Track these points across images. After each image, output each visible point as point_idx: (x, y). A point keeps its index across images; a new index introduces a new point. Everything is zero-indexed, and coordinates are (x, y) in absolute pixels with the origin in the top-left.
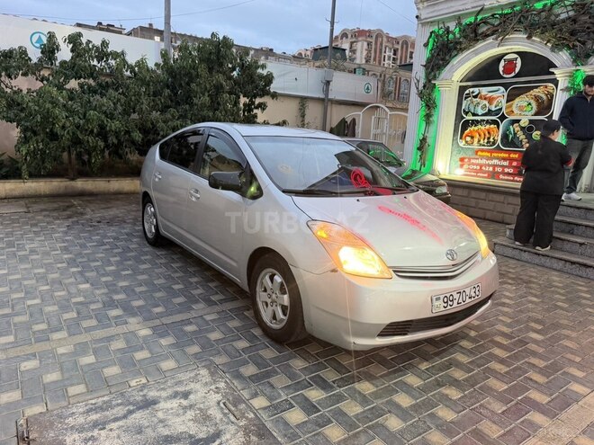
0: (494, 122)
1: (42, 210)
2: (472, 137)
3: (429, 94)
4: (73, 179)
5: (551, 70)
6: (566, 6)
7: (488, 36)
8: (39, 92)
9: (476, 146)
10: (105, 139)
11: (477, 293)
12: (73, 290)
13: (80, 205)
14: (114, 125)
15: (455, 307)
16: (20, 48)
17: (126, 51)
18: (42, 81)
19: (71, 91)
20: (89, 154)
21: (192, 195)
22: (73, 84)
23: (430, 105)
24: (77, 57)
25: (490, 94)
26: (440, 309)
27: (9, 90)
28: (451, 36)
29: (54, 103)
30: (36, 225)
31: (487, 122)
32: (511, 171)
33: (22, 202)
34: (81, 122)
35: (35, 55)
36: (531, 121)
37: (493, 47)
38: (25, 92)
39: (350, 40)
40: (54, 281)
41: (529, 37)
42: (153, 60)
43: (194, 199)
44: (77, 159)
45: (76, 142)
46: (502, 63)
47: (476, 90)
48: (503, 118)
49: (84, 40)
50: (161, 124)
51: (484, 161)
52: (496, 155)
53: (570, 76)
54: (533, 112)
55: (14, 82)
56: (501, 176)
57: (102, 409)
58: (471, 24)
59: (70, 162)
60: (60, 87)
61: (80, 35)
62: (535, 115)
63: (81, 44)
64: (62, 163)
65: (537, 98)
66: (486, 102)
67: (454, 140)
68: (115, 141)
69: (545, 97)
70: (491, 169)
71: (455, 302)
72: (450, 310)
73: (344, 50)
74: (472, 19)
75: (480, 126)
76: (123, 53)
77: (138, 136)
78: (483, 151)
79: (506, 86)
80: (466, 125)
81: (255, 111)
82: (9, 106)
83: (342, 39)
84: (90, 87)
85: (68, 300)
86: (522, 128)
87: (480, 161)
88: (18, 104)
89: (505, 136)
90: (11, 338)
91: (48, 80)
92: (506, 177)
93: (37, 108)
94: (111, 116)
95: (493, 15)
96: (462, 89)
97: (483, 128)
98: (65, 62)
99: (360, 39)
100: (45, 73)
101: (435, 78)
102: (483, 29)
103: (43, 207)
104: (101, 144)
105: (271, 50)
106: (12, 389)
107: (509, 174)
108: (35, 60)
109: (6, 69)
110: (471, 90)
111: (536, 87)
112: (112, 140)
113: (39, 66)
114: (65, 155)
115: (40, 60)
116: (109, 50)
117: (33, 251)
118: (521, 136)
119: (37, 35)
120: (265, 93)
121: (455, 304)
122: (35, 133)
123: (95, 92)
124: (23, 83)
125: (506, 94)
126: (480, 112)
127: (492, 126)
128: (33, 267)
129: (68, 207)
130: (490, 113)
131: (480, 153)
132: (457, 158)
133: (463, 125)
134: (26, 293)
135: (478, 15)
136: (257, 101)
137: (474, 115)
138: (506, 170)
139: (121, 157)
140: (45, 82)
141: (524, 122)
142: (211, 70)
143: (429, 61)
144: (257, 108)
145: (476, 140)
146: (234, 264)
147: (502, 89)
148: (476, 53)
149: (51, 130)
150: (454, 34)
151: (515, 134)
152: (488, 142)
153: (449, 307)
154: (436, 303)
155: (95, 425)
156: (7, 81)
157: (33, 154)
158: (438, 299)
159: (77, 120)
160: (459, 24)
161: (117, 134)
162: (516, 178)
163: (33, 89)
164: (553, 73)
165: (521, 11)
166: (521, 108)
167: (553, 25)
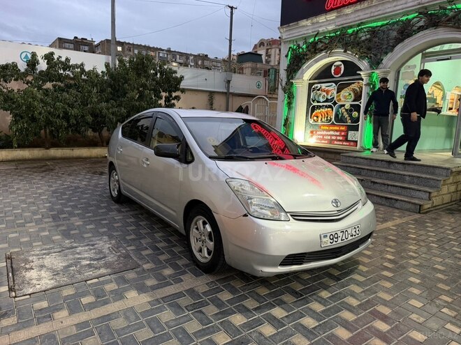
0: (330, 107)
1: (26, 168)
2: (317, 117)
3: (289, 89)
4: (47, 149)
5: (358, 72)
6: (365, 32)
7: (322, 50)
8: (25, 91)
9: (319, 123)
10: (68, 121)
11: (358, 232)
12: (41, 206)
13: (51, 165)
14: (74, 112)
15: (339, 243)
16: (13, 63)
17: (85, 63)
18: (27, 84)
19: (47, 90)
20: (58, 131)
21: (144, 163)
22: (49, 85)
23: (291, 97)
24: (51, 68)
25: (327, 88)
26: (327, 244)
27: (5, 90)
28: (301, 50)
29: (34, 98)
30: (22, 176)
31: (326, 107)
32: (341, 138)
33: (13, 164)
34: (52, 110)
35: (22, 67)
36: (351, 105)
37: (325, 58)
38: (16, 91)
39: (266, 47)
40: (30, 203)
41: (345, 51)
42: (101, 69)
43: (145, 166)
44: (50, 135)
45: (49, 123)
46: (333, 68)
47: (319, 85)
48: (335, 103)
49: (56, 57)
50: (105, 111)
51: (325, 133)
52: (331, 128)
53: (369, 76)
54: (352, 99)
55: (9, 85)
56: (335, 142)
57: (48, 249)
58: (312, 42)
59: (46, 137)
60: (40, 88)
61: (52, 54)
62: (354, 101)
63: (53, 59)
64: (40, 137)
65: (354, 90)
66: (325, 93)
67: (307, 119)
68: (75, 122)
69: (358, 90)
70: (329, 138)
71: (340, 239)
72: (335, 245)
73: (261, 55)
74: (312, 40)
75: (321, 110)
76: (82, 64)
77: (90, 119)
78: (324, 125)
79: (336, 82)
80: (314, 109)
81: (173, 101)
82: (5, 101)
83: (260, 46)
84: (59, 87)
85: (37, 211)
86: (347, 110)
87: (322, 133)
88: (11, 99)
89: (337, 116)
90: (4, 226)
91: (31, 83)
92: (338, 143)
93: (23, 101)
94: (71, 106)
95: (325, 37)
96: (310, 85)
97: (323, 110)
98: (43, 71)
99: (274, 46)
100: (30, 78)
101: (292, 78)
102: (320, 45)
103: (26, 166)
104: (65, 124)
105: (206, 56)
106: (4, 243)
107: (340, 140)
108: (22, 70)
109: (4, 77)
110: (316, 85)
111: (353, 83)
112: (73, 121)
113: (26, 74)
114: (42, 131)
115: (26, 70)
116: (70, 64)
117: (18, 189)
118: (346, 115)
119: (25, 53)
120: (177, 89)
121: (340, 241)
122: (22, 118)
123: (63, 90)
124: (14, 86)
125: (336, 88)
126: (322, 100)
127: (329, 109)
128: (18, 197)
129: (44, 166)
130: (327, 101)
131: (322, 127)
132: (309, 131)
133: (312, 109)
134: (13, 208)
135: (315, 37)
136: (174, 95)
137: (318, 102)
138: (338, 138)
139: (79, 133)
140: (29, 85)
141: (347, 106)
142: (139, 75)
143: (289, 66)
144: (173, 99)
145: (320, 119)
146: (174, 214)
147: (334, 84)
148: (317, 61)
149: (32, 115)
150: (303, 49)
151: (342, 114)
152: (327, 120)
153: (334, 243)
154: (324, 240)
155: (44, 254)
156: (4, 84)
157: (20, 131)
158: (325, 236)
159: (49, 108)
160: (305, 43)
161: (76, 117)
162: (344, 143)
163: (21, 89)
164: (360, 74)
165: (340, 35)
166: (345, 97)
167: (358, 44)
